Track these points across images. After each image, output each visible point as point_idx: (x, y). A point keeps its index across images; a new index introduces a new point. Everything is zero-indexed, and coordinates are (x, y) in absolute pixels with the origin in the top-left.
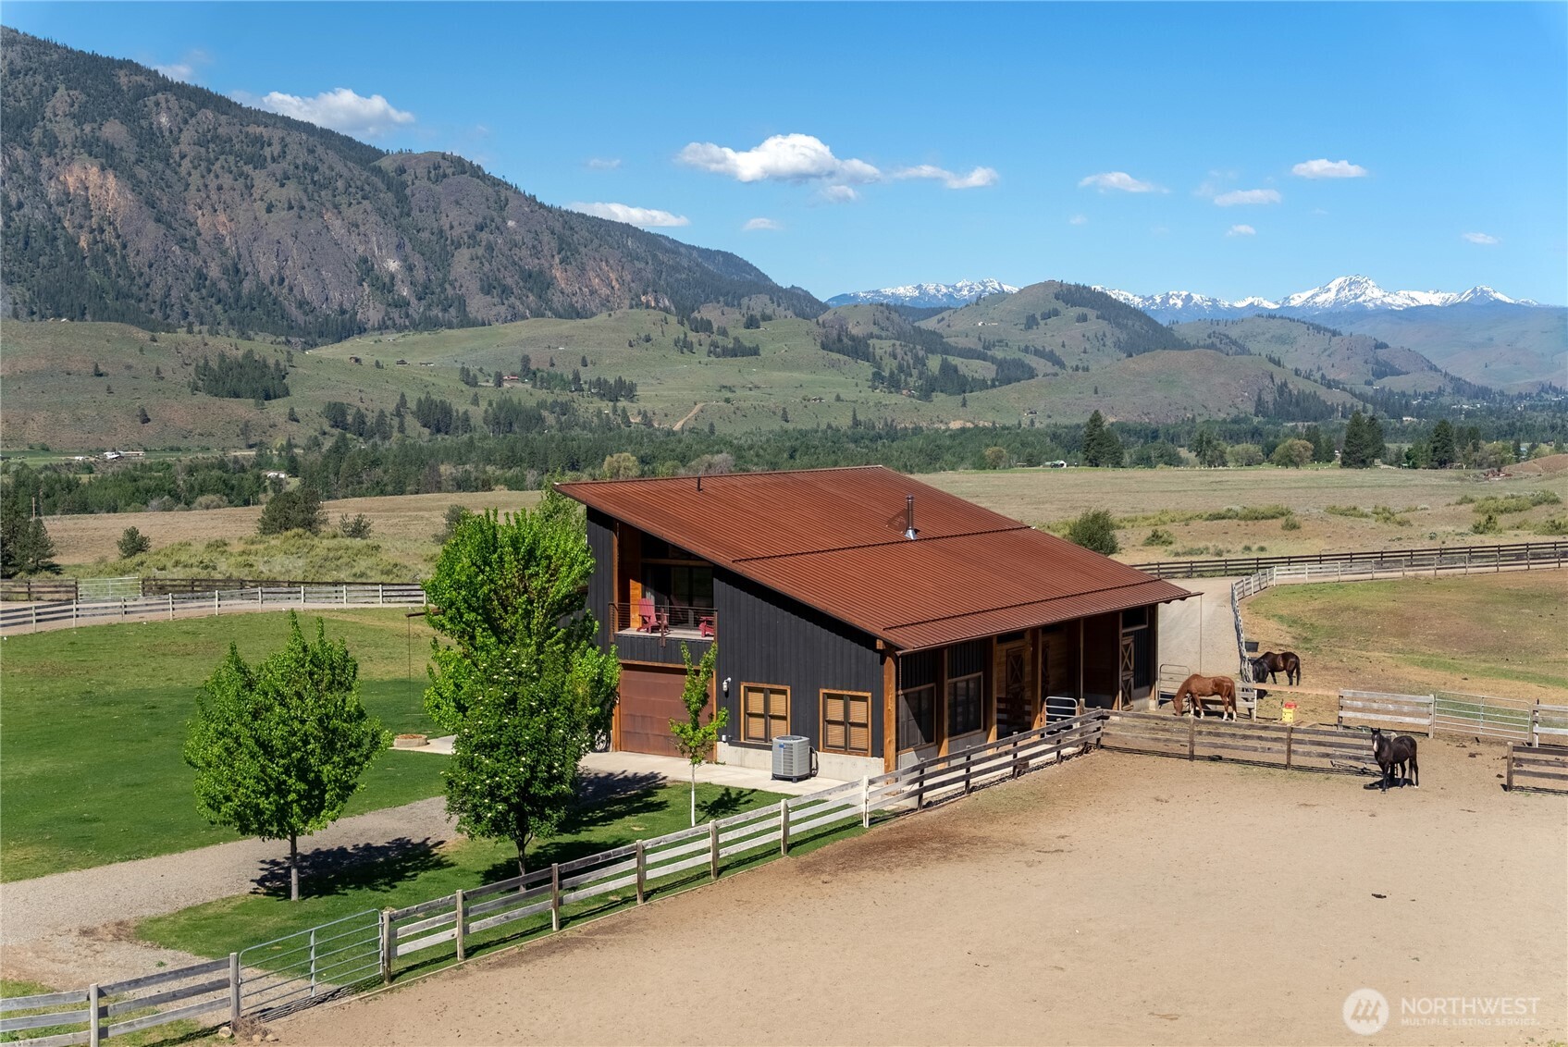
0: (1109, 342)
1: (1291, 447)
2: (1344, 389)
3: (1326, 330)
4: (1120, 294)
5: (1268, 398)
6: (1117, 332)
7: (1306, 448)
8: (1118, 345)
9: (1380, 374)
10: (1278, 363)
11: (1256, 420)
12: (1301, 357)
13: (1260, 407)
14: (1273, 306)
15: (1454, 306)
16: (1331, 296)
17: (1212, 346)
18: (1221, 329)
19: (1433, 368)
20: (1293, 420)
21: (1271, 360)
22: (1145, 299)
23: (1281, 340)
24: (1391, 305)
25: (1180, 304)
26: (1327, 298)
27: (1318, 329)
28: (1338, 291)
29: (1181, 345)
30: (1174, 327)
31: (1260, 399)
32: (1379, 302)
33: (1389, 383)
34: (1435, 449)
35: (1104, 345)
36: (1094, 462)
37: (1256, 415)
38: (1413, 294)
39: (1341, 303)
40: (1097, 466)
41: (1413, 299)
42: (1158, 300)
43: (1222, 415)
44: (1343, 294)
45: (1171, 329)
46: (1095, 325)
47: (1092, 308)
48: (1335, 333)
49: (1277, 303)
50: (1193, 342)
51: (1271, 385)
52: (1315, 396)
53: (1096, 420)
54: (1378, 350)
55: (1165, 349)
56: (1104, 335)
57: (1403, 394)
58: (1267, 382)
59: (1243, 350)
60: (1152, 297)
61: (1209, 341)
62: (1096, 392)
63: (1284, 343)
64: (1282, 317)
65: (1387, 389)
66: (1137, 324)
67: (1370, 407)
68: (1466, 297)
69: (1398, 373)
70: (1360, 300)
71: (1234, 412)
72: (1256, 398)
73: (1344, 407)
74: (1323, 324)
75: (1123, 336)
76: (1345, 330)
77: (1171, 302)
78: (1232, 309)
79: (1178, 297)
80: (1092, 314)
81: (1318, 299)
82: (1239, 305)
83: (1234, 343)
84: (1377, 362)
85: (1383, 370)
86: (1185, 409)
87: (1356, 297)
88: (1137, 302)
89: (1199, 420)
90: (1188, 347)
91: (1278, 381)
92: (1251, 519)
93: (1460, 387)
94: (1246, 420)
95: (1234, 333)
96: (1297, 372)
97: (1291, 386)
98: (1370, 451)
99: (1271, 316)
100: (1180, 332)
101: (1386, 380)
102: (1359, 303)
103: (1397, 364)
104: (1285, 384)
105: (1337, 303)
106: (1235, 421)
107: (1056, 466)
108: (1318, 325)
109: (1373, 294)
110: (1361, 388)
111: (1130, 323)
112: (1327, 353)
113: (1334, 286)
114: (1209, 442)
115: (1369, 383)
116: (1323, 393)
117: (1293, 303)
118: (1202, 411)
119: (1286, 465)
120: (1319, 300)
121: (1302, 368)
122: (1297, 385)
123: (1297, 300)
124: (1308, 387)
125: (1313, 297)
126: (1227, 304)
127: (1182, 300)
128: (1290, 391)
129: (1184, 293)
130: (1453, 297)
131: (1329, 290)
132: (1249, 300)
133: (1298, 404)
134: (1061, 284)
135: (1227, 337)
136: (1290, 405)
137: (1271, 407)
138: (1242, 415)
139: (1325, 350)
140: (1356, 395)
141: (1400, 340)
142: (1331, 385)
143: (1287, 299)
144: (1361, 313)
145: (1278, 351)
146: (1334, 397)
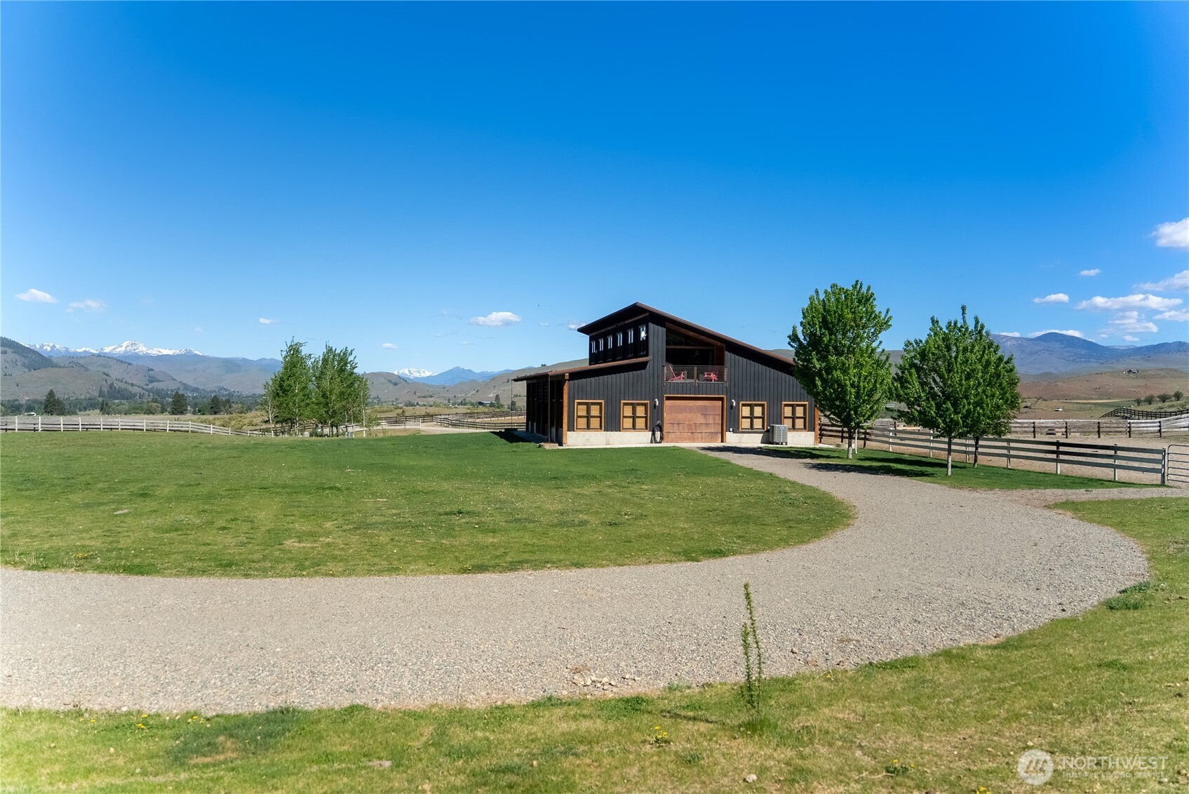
0: (19, 364)
2: (139, 387)
5: (105, 390)
6: (23, 359)
7: (158, 407)
8: (24, 365)
10: (108, 375)
11: (99, 400)
12: (116, 373)
13: (101, 394)
15: (178, 355)
16: (123, 349)
17: (72, 367)
18: (75, 360)
19: (174, 379)
20: (117, 399)
21: (104, 374)
23: (104, 366)
24: (150, 354)
26: (121, 350)
27: (122, 362)
28: (126, 347)
29: (58, 366)
30: (51, 358)
31: (101, 390)
32: (145, 353)
33: (155, 385)
34: (212, 407)
35: (17, 365)
36: (50, 413)
37: (99, 397)
38: (160, 350)
39: (128, 352)
40: (52, 415)
41: (160, 352)
42: (38, 346)
43: (83, 397)
44: (128, 349)
46: (12, 356)
48: (129, 364)
49: (97, 351)
50: (62, 365)
51: (106, 384)
52: (126, 390)
53: (50, 394)
54: (150, 372)
55: (50, 367)
56: (16, 360)
57: (163, 389)
58: (104, 383)
59: (87, 370)
60: (34, 345)
61: (70, 365)
63: (105, 367)
64: (102, 356)
65: (156, 387)
66: (32, 356)
67: (151, 394)
68: (183, 352)
69: (159, 381)
71: (88, 396)
72: (99, 390)
73: (140, 394)
74: (124, 360)
75: (27, 362)
76: (134, 363)
77: (45, 347)
78: (77, 353)
79: (48, 346)
80: (10, 350)
81: (116, 350)
82: (79, 351)
83: (83, 366)
84: (150, 377)
85: (152, 380)
87: (135, 350)
90: (61, 367)
91: (109, 383)
93: (186, 387)
94: (94, 399)
95: (82, 362)
96: (116, 379)
97: (115, 385)
98: (184, 408)
99: (97, 355)
100: (54, 360)
101: (154, 383)
102: (136, 353)
103: (158, 378)
104: (112, 384)
105: (126, 352)
107: (30, 415)
109: (142, 349)
110: (145, 387)
111: (29, 355)
112: (127, 372)
113: (124, 345)
115: (147, 385)
116: (130, 388)
117: (105, 351)
118: (73, 395)
119: (148, 414)
121: (118, 378)
122: (117, 385)
123: (107, 350)
124: (123, 386)
125: (114, 349)
126: (73, 350)
127: (50, 347)
129: (50, 344)
130: (177, 352)
131: (122, 346)
132: (84, 349)
133: (119, 392)
135: (78, 363)
136: (116, 393)
137: (106, 393)
138: (93, 397)
140: (144, 389)
141: (158, 368)
142: (132, 385)
143: (102, 349)
144: (137, 356)
145: (105, 370)
146: (135, 390)
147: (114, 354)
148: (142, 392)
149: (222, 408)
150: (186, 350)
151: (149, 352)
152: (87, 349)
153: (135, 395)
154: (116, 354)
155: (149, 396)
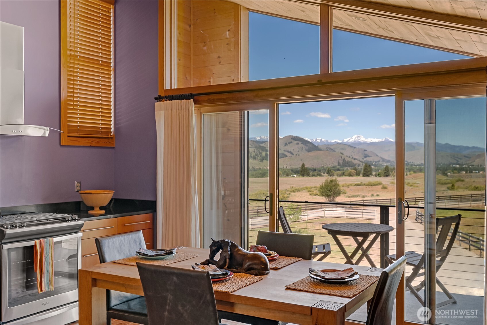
0: (304, 149)
1: (351, 172)
2: (358, 160)
3: (353, 147)
4: (306, 139)
5: (341, 162)
6: (306, 147)
7: (354, 172)
8: (306, 150)
9: (365, 157)
10: (343, 154)
11: (338, 167)
12: (348, 153)
13: (339, 164)
14: (340, 142)
15: (381, 142)
17: (327, 150)
18: (329, 146)
19: (377, 156)
20: (346, 167)
21: (341, 153)
22: (311, 140)
23: (343, 149)
24: (366, 142)
25: (319, 141)
26: (353, 140)
27: (351, 147)
28: (355, 139)
29: (320, 150)
30: (319, 146)
31: (339, 162)
32: (364, 141)
34: (385, 173)
35: (303, 150)
36: (303, 175)
37: (338, 166)
39: (356, 141)
40: (303, 176)
41: (372, 140)
42: (314, 140)
43: (330, 166)
45: (318, 146)
46: (301, 145)
47: (300, 141)
48: (355, 148)
49: (341, 141)
50: (323, 149)
51: (341, 159)
52: (351, 162)
53: (303, 165)
54: (365, 152)
55: (317, 150)
56: (303, 148)
57: (371, 161)
58: (340, 158)
59: (334, 151)
60: (313, 140)
61: (327, 149)
62: (301, 160)
64: (343, 144)
65: (367, 160)
66: (310, 145)
68: (384, 140)
69: (369, 156)
70: (360, 140)
71: (333, 165)
72: (338, 162)
73: (358, 164)
75: (307, 148)
76: (357, 147)
77: (317, 141)
78: (331, 142)
79: (319, 139)
80: (300, 143)
82: (333, 141)
83: (332, 150)
84: (365, 154)
85: (366, 156)
86: (322, 164)
87: (359, 140)
88: (310, 140)
89: (325, 167)
90: (322, 150)
91: (343, 158)
92: (370, 185)
93: (384, 160)
95: (332, 147)
96: (347, 156)
97: (346, 159)
98: (369, 173)
99: (340, 144)
100: (320, 147)
101: (367, 158)
102: (359, 141)
103: (369, 155)
104: (344, 159)
105: (355, 141)
106: (333, 167)
107: (294, 176)
108: (351, 146)
109: (363, 139)
110: (361, 160)
111: (309, 145)
112: (353, 152)
113: (354, 137)
114: (330, 171)
115: (363, 159)
116: (354, 161)
118: (326, 165)
119: (350, 176)
120: (351, 140)
121: (348, 155)
122: (347, 159)
123: (346, 140)
124: (350, 160)
125: (349, 140)
126: (330, 141)
127: (320, 140)
128: (346, 161)
129: (320, 139)
130: (380, 140)
131: (353, 138)
133: (347, 163)
134: (293, 136)
135: (331, 148)
136: (346, 164)
137: (341, 164)
138: (335, 166)
139: (353, 151)
140: (360, 161)
141: (369, 149)
142: (355, 159)
143: (343, 140)
144: (360, 143)
145: (342, 151)
146: (356, 162)
147: (349, 142)
148: (359, 163)
149: (390, 173)
150: (385, 139)
151: (366, 141)
152: (336, 140)
153: (355, 165)
154: (350, 142)
155: (363, 165)
